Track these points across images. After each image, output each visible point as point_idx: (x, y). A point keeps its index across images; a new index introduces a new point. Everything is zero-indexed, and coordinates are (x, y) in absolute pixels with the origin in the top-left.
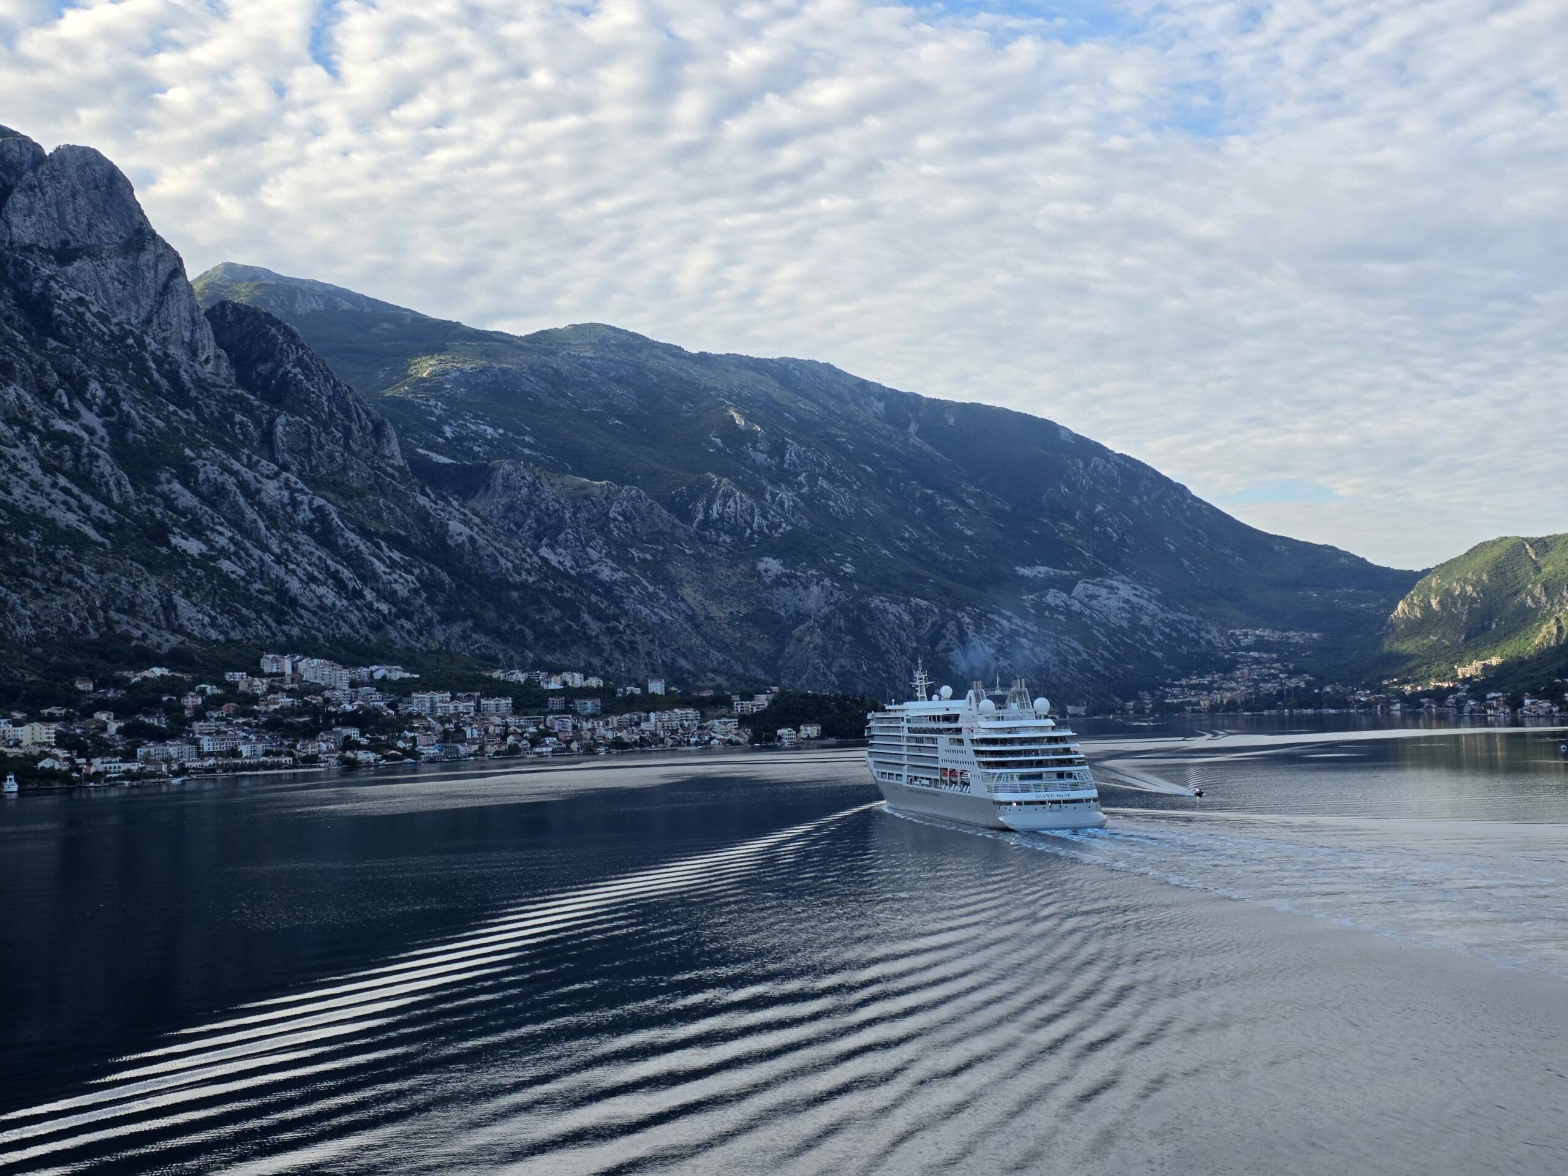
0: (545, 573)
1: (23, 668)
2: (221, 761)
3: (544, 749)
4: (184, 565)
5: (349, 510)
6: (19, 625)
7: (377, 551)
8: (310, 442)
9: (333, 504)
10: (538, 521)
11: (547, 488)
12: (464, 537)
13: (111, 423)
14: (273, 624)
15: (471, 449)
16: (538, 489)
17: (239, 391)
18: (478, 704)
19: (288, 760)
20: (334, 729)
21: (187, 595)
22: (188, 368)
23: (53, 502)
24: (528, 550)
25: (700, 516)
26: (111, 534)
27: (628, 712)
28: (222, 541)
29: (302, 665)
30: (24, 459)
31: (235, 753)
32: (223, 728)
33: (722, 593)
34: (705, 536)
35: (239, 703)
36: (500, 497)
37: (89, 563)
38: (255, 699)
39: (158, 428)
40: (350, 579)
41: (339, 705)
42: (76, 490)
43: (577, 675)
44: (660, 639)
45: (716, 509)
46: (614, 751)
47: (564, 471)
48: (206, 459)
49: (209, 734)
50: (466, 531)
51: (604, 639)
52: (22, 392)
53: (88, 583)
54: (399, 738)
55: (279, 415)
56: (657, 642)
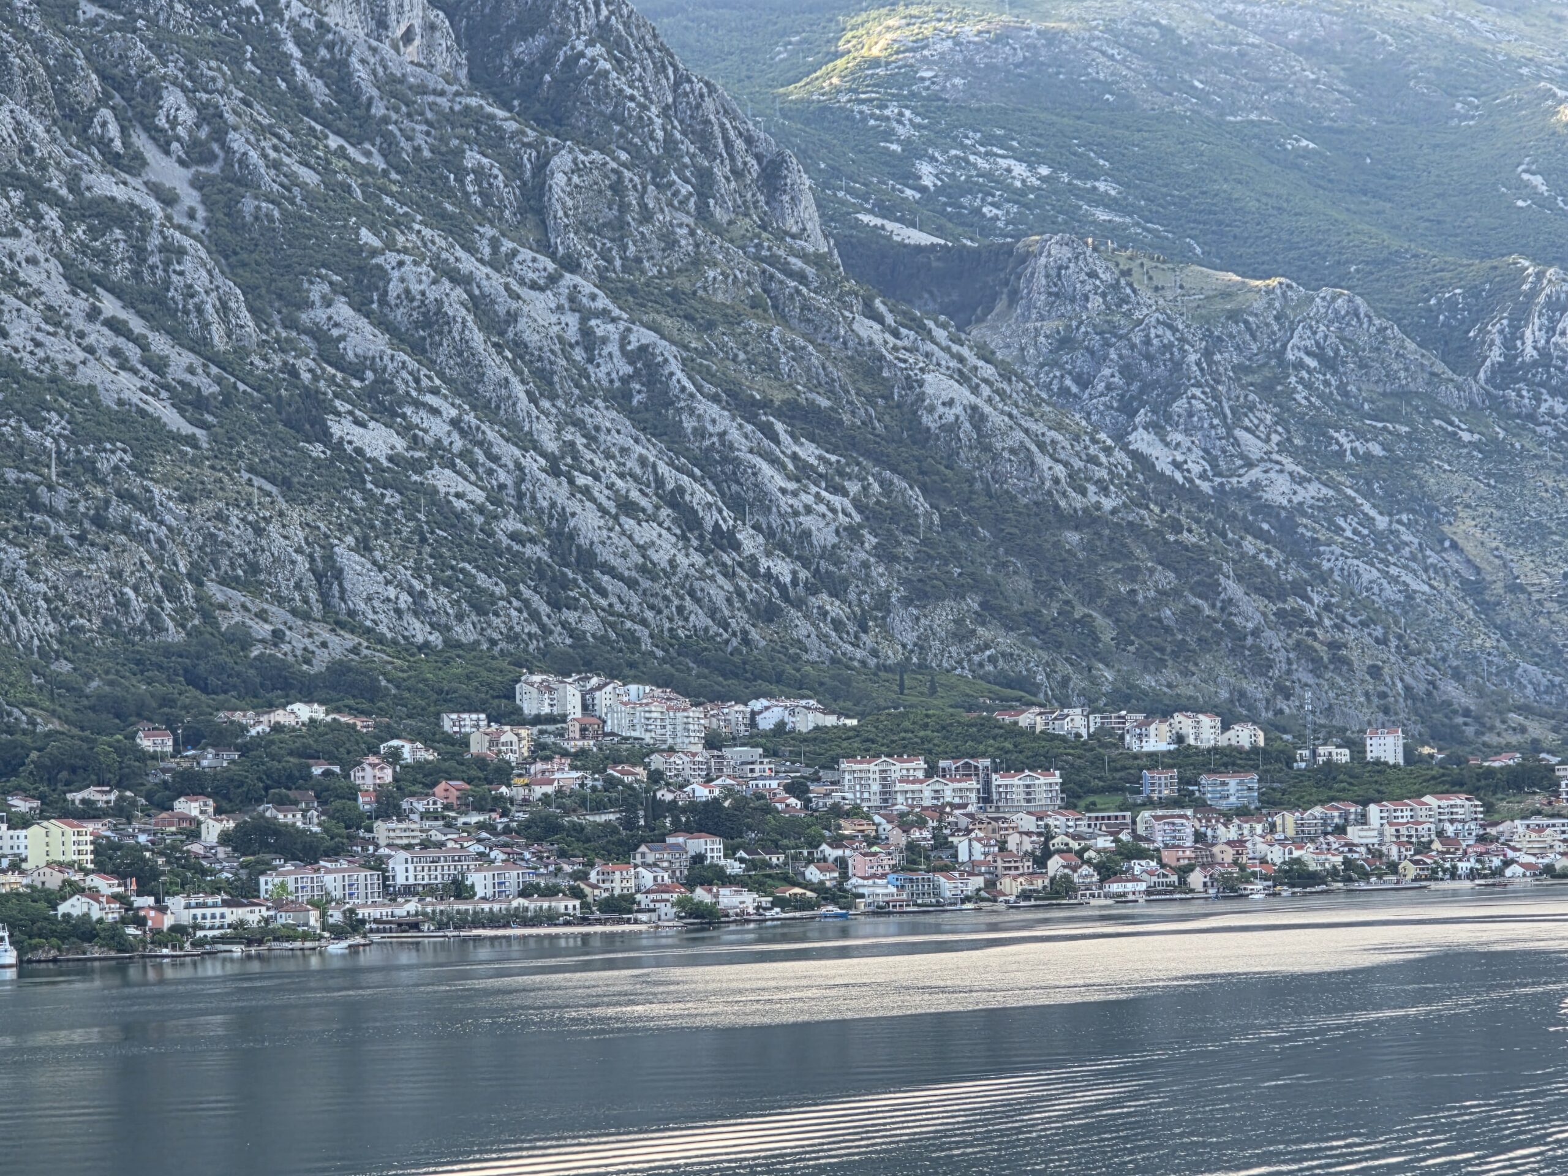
0: (1141, 489)
1: (32, 704)
2: (432, 905)
3: (1130, 886)
4: (357, 480)
5: (707, 353)
6: (24, 613)
7: (766, 442)
8: (624, 208)
9: (673, 342)
10: (1127, 371)
11: (1146, 295)
12: (958, 410)
13: (210, 180)
14: (544, 609)
15: (978, 211)
16: (1125, 300)
17: (473, 102)
18: (987, 783)
19: (573, 905)
20: (670, 840)
21: (364, 547)
22: (368, 55)
23: (90, 350)
24: (1102, 436)
25: (1496, 355)
26: (210, 418)
27: (1322, 802)
28: (437, 428)
29: (604, 698)
30: (32, 261)
31: (460, 889)
32: (436, 836)
33: (1544, 532)
34: (1506, 401)
35: (469, 782)
36: (1042, 318)
37: (164, 481)
38: (503, 773)
39: (303, 186)
40: (709, 505)
41: (681, 787)
42: (137, 325)
43: (1205, 720)
44: (1400, 637)
45: (1532, 336)
46: (1286, 891)
47: (1186, 258)
48: (405, 250)
49: (408, 847)
50: (964, 395)
51: (1273, 638)
52: (25, 116)
53: (161, 523)
54: (810, 861)
55: (557, 149)
56: (1394, 643)
